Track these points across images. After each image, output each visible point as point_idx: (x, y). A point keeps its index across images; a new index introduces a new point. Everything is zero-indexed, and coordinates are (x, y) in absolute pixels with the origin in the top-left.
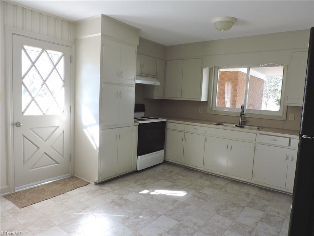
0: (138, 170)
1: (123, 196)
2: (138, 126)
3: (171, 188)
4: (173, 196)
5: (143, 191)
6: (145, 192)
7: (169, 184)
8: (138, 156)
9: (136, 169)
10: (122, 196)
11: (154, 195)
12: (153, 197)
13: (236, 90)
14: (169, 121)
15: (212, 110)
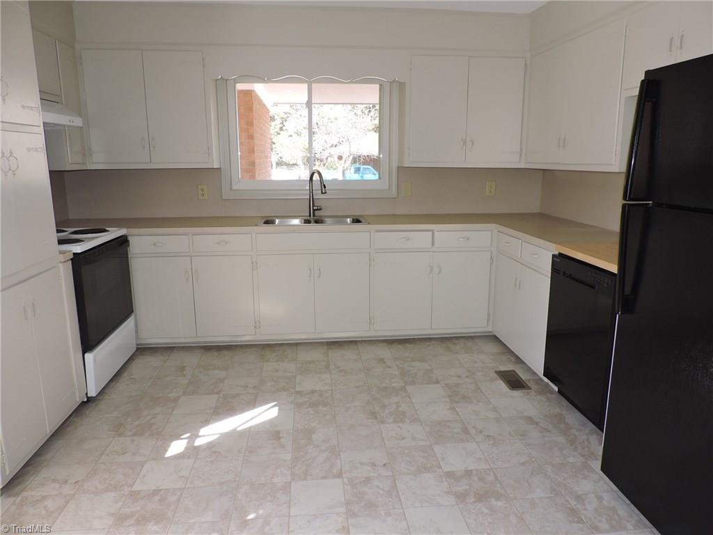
0: (94, 395)
1: (131, 486)
2: (70, 262)
3: (227, 407)
4: (257, 426)
5: (169, 446)
6: (177, 447)
7: (212, 400)
8: (86, 355)
9: (87, 394)
10: (127, 489)
11: (210, 446)
12: (214, 450)
13: (251, 137)
14: (135, 231)
15: (231, 189)
